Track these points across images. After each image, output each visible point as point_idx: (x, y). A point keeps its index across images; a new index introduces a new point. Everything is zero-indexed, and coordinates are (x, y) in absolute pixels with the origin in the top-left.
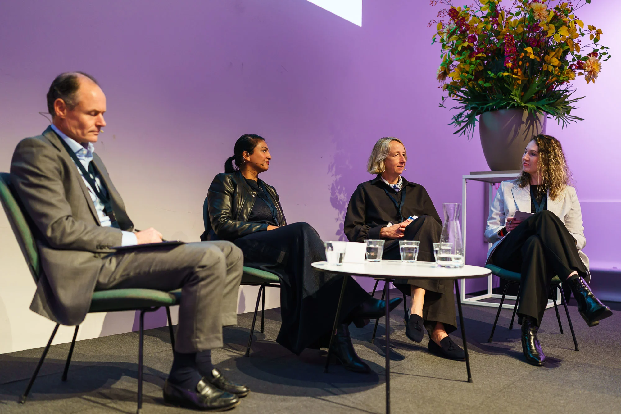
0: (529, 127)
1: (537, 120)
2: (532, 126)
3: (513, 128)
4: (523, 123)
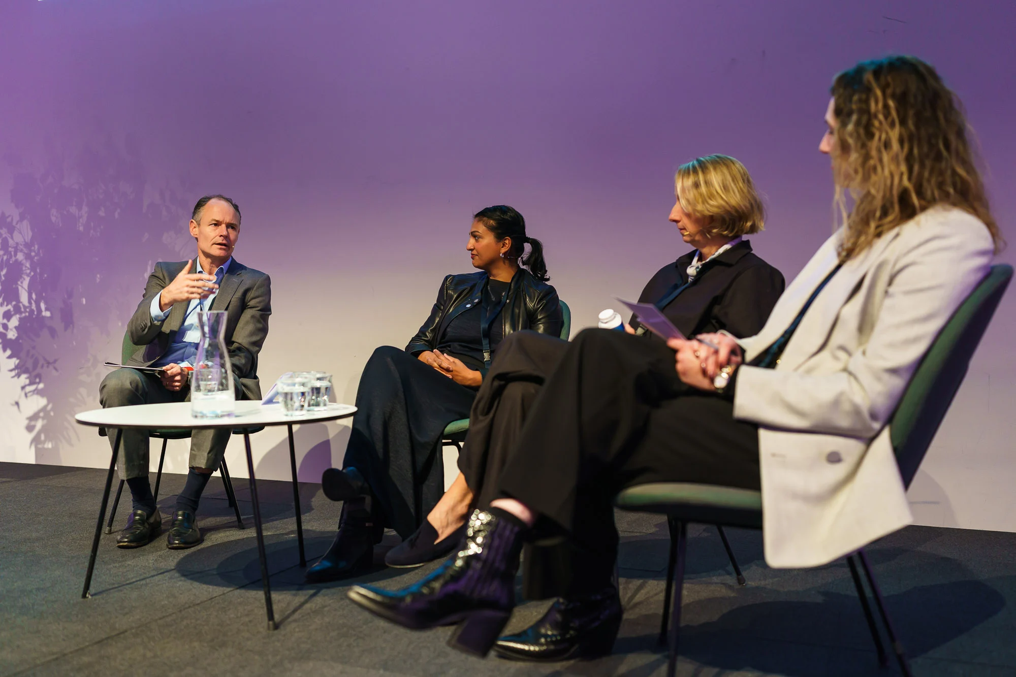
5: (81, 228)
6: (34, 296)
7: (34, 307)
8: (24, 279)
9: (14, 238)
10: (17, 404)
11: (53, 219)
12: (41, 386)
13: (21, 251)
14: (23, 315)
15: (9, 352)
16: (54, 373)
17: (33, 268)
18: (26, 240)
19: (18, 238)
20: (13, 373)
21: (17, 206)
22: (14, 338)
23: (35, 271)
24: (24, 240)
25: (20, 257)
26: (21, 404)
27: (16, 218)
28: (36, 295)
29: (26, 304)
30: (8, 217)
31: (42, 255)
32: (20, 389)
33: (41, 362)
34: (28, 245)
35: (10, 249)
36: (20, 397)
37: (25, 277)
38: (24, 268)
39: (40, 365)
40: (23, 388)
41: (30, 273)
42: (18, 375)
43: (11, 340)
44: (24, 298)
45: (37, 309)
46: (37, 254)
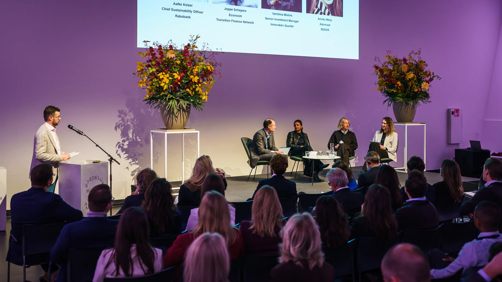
0: (405, 107)
1: (409, 105)
2: (407, 107)
3: (400, 107)
4: (403, 106)
5: (152, 115)
6: (134, 135)
7: (134, 138)
8: (131, 130)
9: (127, 117)
10: (128, 168)
11: (142, 112)
12: (137, 162)
13: (130, 121)
14: (130, 141)
15: (124, 152)
16: (142, 157)
17: (134, 126)
18: (132, 118)
19: (128, 117)
20: (126, 159)
21: (128, 108)
22: (126, 148)
23: (135, 128)
24: (131, 118)
25: (129, 123)
26: (129, 167)
27: (128, 111)
28: (135, 135)
29: (131, 137)
30: (124, 111)
31: (137, 123)
32: (129, 163)
33: (137, 154)
34: (132, 120)
35: (125, 121)
36: (129, 166)
37: (131, 129)
38: (131, 127)
39: (137, 155)
40: (130, 163)
41: (133, 128)
42: (128, 159)
43: (125, 148)
44: (131, 136)
45: (135, 138)
46: (136, 122)
